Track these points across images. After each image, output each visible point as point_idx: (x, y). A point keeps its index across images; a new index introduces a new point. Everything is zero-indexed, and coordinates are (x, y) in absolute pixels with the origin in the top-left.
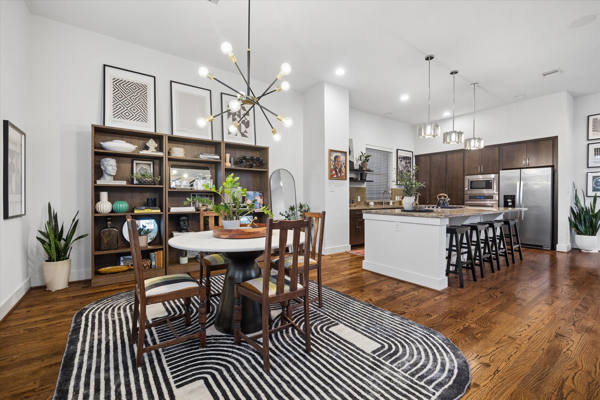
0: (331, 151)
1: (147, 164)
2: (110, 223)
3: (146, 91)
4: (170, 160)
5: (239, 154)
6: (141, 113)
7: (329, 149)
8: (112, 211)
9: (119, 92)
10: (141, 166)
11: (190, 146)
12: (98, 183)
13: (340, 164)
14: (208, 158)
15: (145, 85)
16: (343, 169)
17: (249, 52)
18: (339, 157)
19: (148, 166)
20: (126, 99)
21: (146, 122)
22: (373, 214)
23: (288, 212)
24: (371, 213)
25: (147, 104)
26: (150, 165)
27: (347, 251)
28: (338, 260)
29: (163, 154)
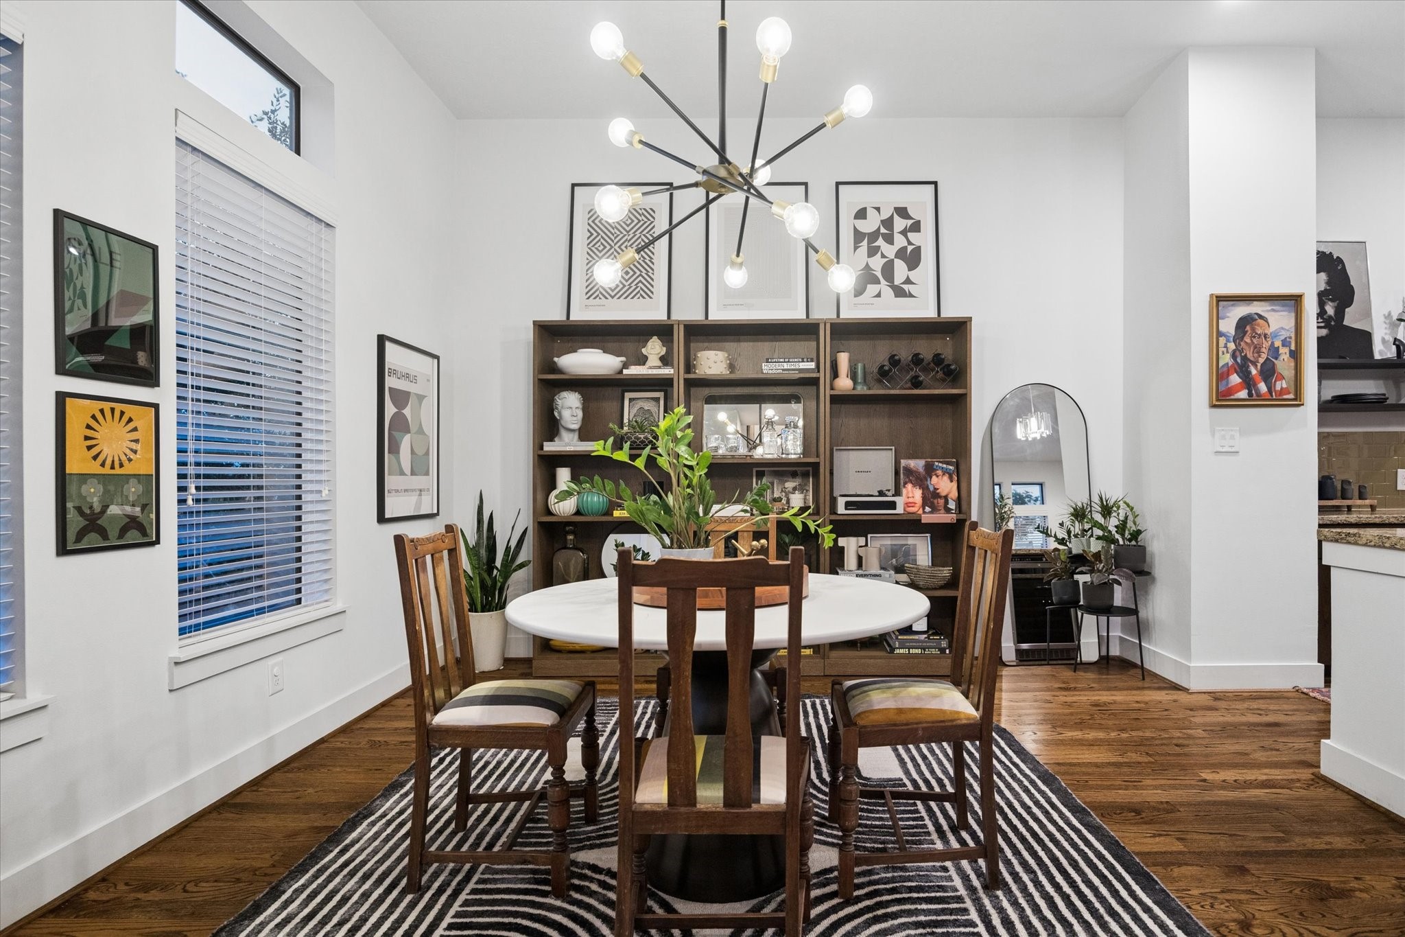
0: (1220, 299)
1: (652, 399)
2: (571, 537)
3: (652, 222)
4: (691, 384)
5: (881, 351)
6: (640, 278)
7: (1211, 296)
8: (578, 513)
9: (600, 237)
10: (640, 404)
11: (751, 344)
12: (546, 448)
13: (1266, 344)
14: (783, 370)
15: (651, 209)
16: (1284, 364)
17: (723, 31)
18: (1261, 317)
19: (654, 403)
20: (613, 250)
21: (651, 298)
22: (1366, 545)
23: (1068, 523)
24: (1356, 543)
25: (653, 254)
26: (657, 400)
27: (1304, 685)
28: (1229, 718)
29: (672, 371)
